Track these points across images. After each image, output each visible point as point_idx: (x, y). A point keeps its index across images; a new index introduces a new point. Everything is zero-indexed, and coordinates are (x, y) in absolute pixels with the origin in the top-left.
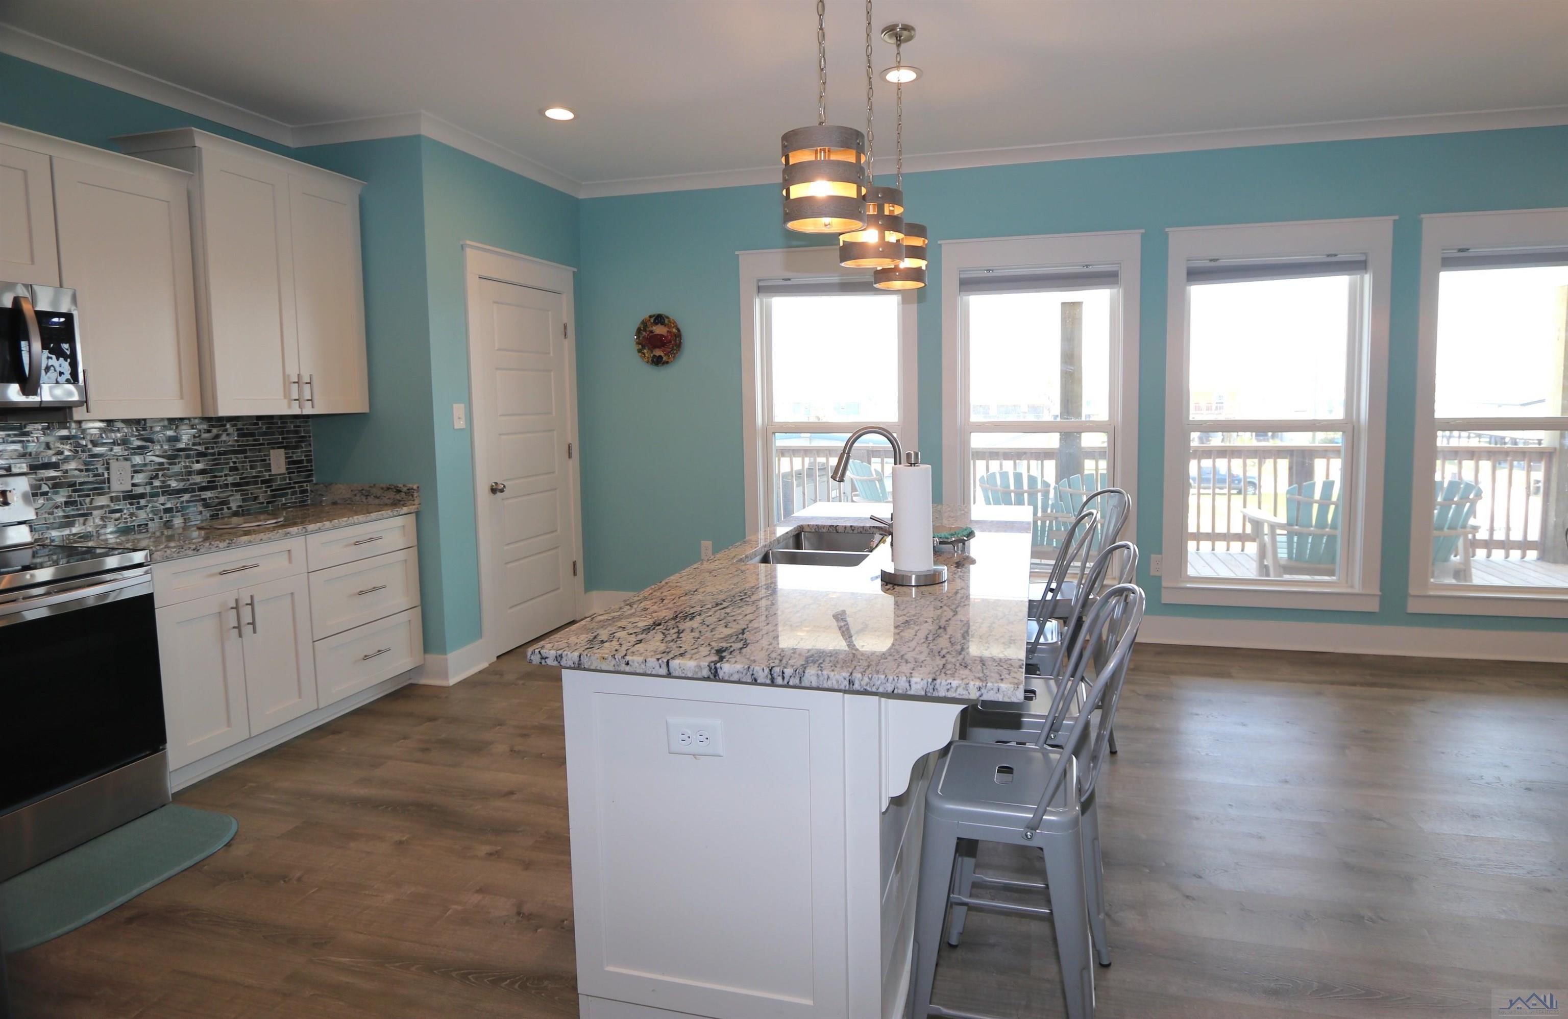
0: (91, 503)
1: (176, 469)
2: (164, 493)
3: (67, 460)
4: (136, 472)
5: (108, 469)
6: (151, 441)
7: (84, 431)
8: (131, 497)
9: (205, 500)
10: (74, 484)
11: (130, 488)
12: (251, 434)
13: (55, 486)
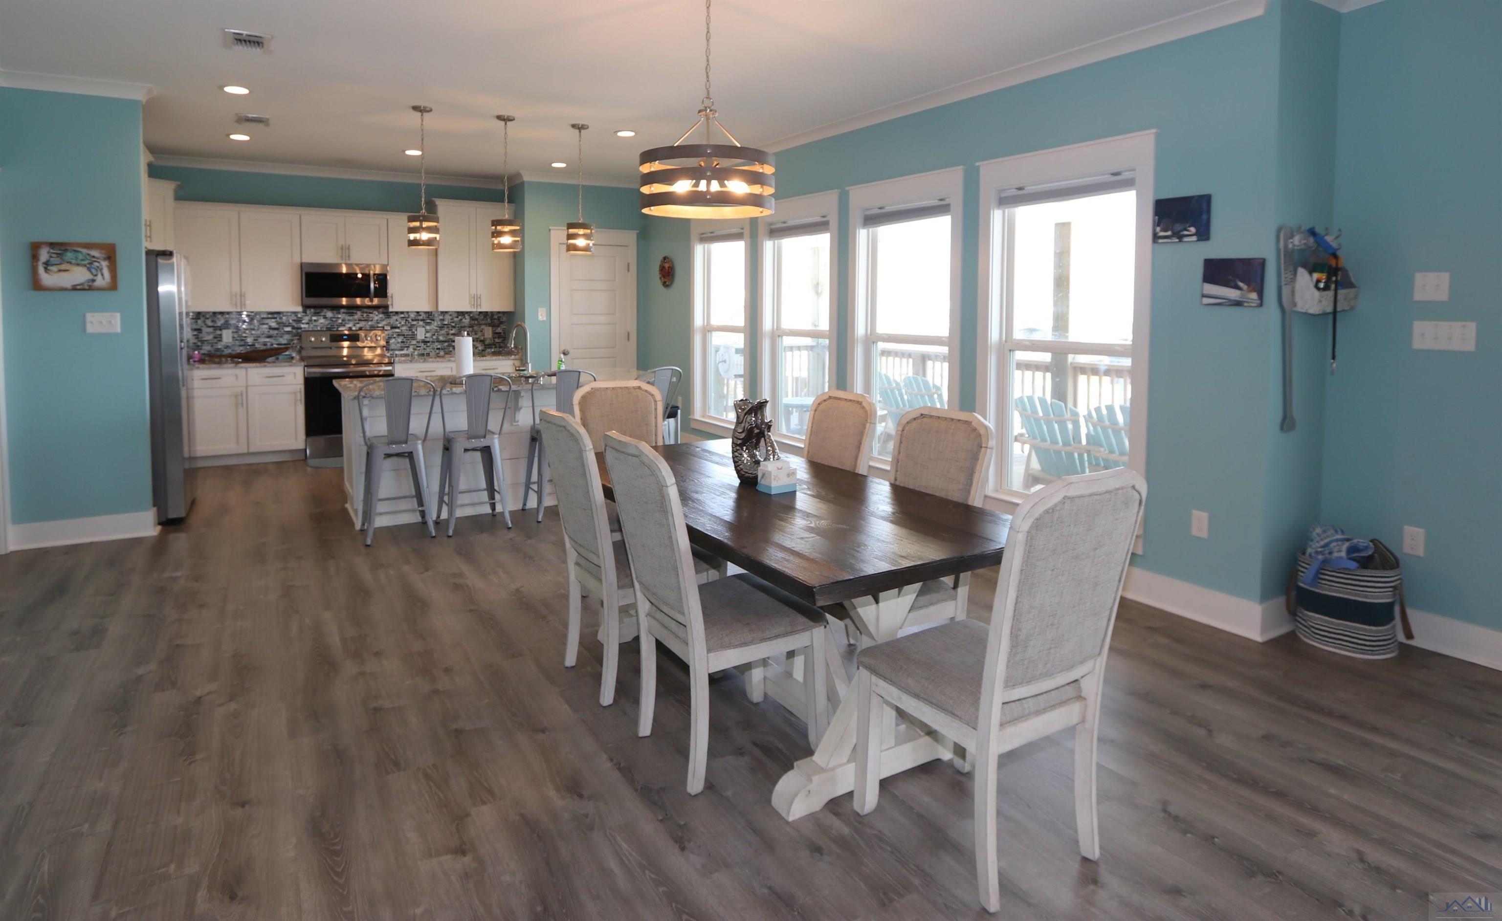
0: (410, 342)
1: (443, 332)
2: (437, 342)
3: (403, 325)
4: (427, 332)
5: (416, 330)
6: (434, 320)
7: (409, 315)
8: (425, 342)
10: (404, 335)
11: (424, 338)
12: (476, 319)
13: (398, 335)
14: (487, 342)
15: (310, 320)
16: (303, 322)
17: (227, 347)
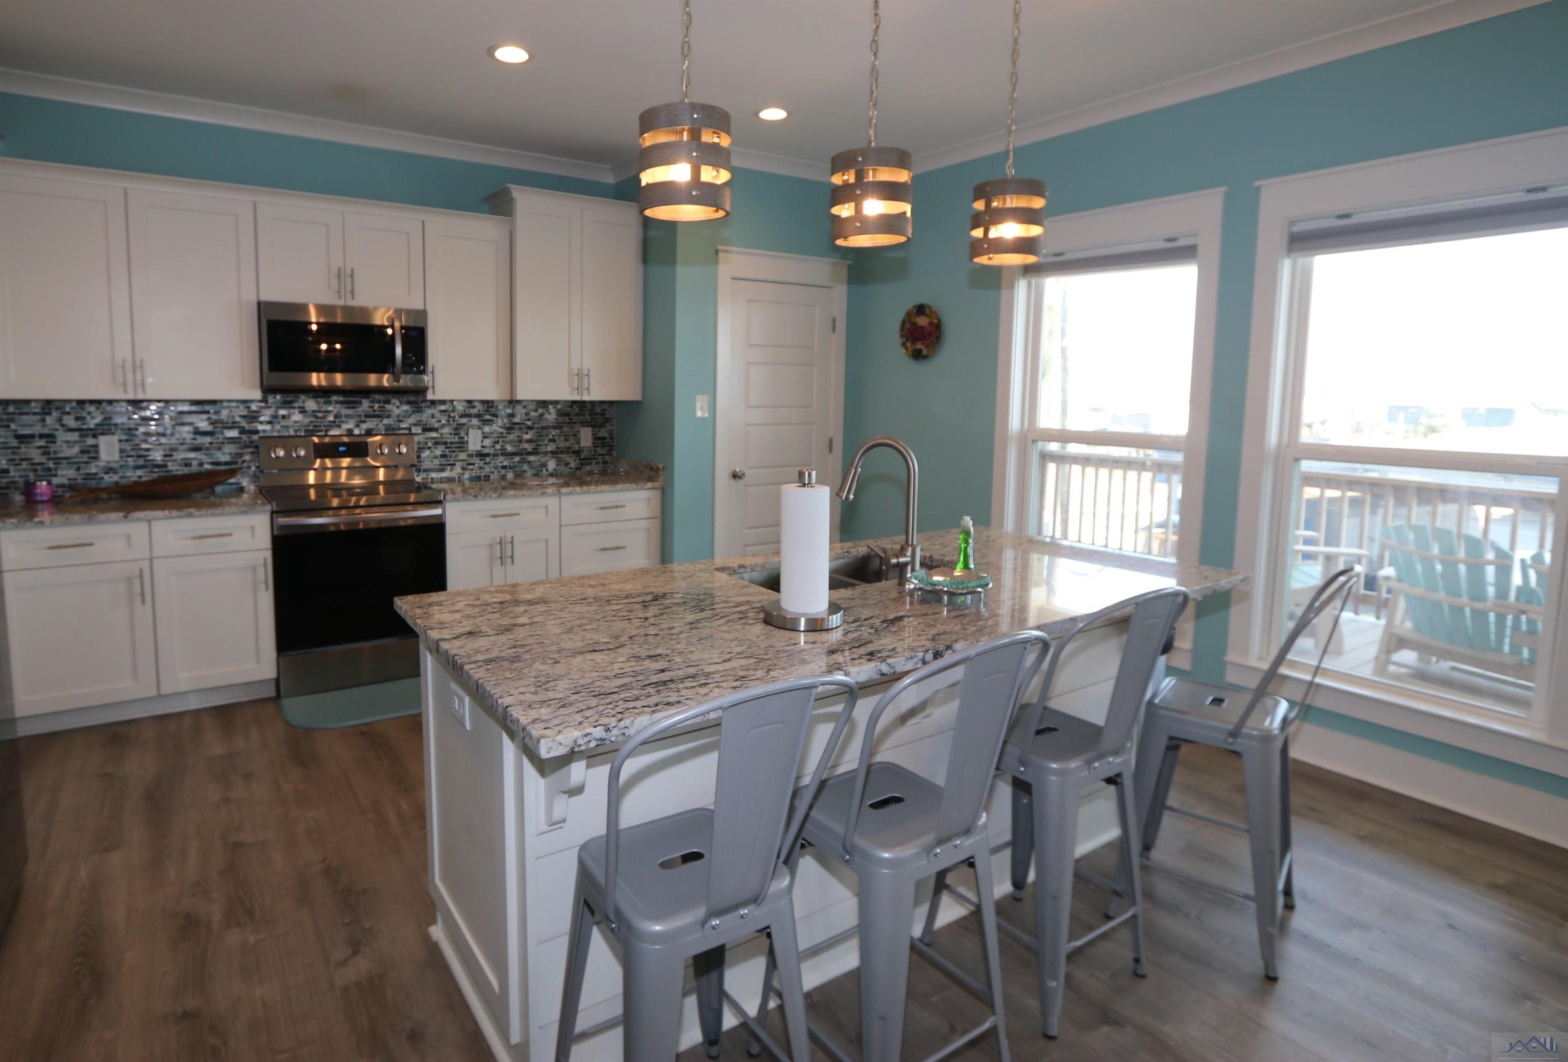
0: (456, 456)
1: (511, 437)
2: (502, 454)
3: (443, 425)
4: (485, 437)
5: (467, 434)
6: (497, 416)
7: (454, 407)
8: (481, 455)
9: (529, 462)
10: (445, 443)
11: (479, 448)
12: (567, 415)
13: (436, 444)
14: (583, 455)
15: (275, 416)
16: (262, 419)
17: (109, 470)
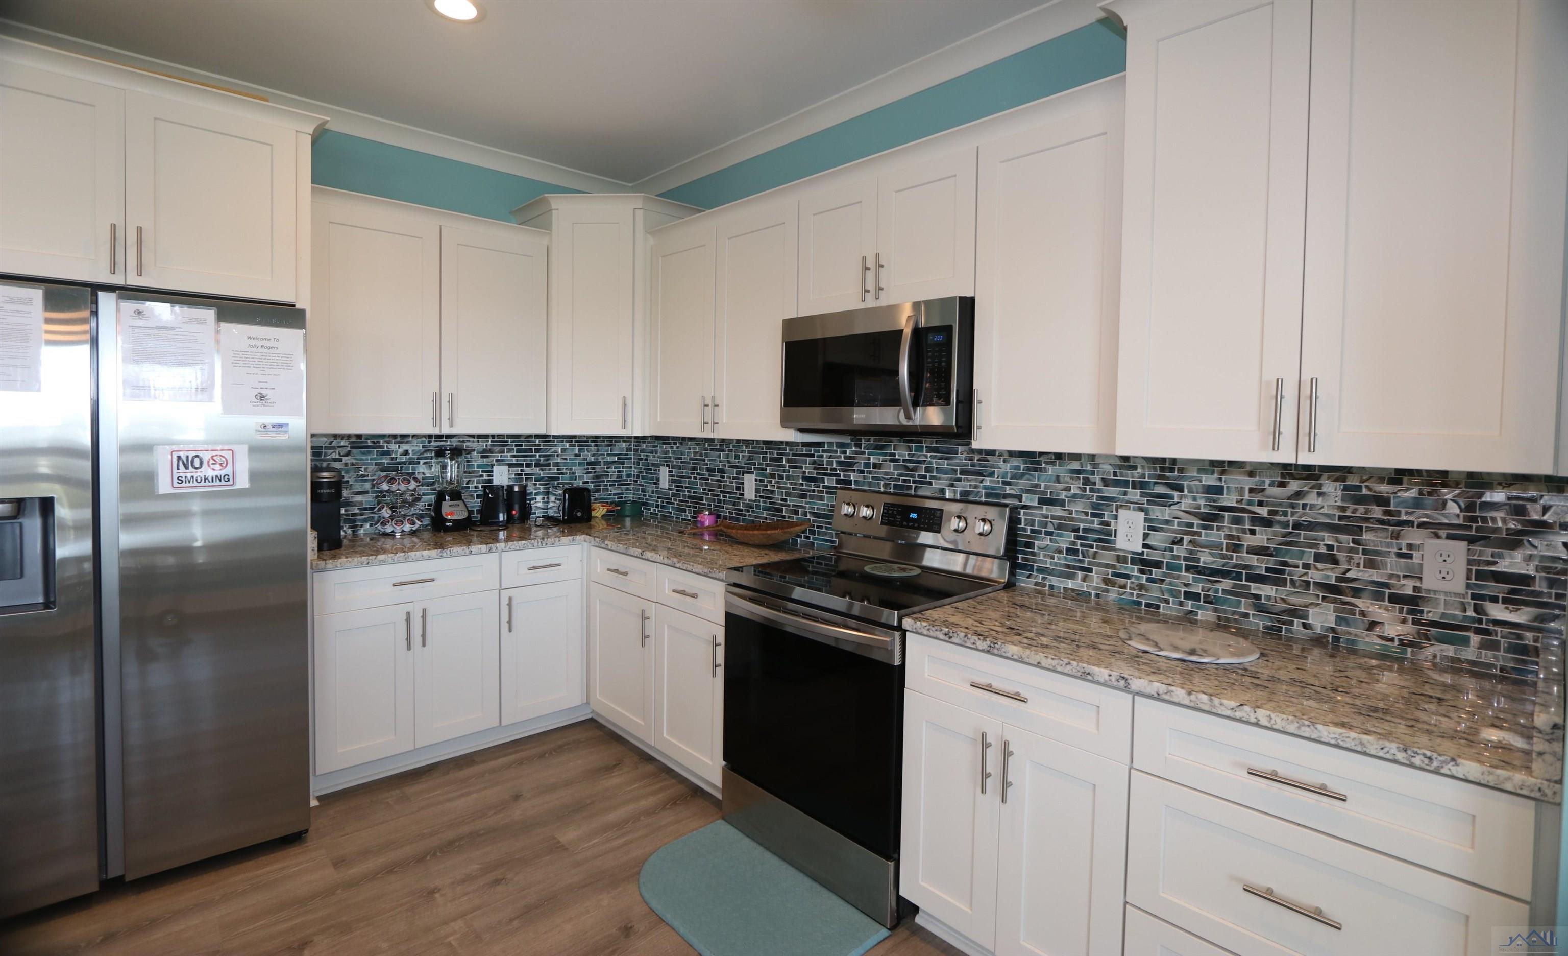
0: (1095, 556)
2: (1188, 569)
3: (1074, 498)
4: (1153, 529)
5: (1116, 517)
6: (1180, 489)
7: (1096, 467)
8: (1143, 562)
9: (1257, 597)
10: (1076, 530)
11: (1140, 550)
12: (1382, 501)
13: (1059, 527)
14: (1431, 613)
17: (749, 508)
